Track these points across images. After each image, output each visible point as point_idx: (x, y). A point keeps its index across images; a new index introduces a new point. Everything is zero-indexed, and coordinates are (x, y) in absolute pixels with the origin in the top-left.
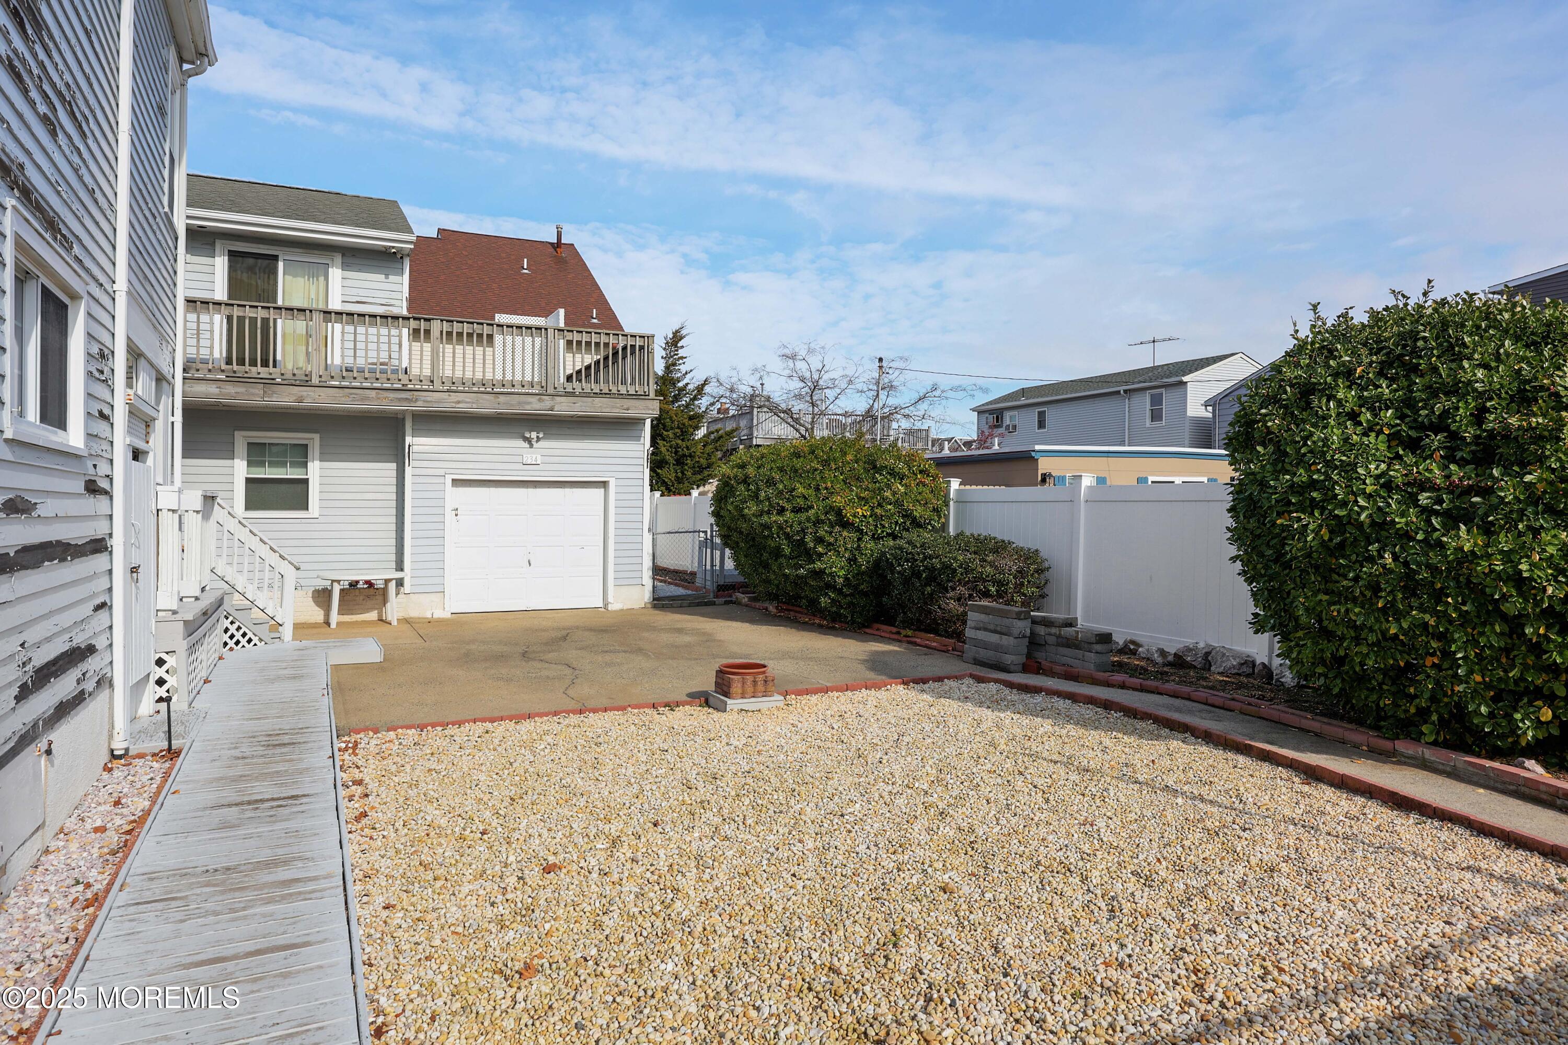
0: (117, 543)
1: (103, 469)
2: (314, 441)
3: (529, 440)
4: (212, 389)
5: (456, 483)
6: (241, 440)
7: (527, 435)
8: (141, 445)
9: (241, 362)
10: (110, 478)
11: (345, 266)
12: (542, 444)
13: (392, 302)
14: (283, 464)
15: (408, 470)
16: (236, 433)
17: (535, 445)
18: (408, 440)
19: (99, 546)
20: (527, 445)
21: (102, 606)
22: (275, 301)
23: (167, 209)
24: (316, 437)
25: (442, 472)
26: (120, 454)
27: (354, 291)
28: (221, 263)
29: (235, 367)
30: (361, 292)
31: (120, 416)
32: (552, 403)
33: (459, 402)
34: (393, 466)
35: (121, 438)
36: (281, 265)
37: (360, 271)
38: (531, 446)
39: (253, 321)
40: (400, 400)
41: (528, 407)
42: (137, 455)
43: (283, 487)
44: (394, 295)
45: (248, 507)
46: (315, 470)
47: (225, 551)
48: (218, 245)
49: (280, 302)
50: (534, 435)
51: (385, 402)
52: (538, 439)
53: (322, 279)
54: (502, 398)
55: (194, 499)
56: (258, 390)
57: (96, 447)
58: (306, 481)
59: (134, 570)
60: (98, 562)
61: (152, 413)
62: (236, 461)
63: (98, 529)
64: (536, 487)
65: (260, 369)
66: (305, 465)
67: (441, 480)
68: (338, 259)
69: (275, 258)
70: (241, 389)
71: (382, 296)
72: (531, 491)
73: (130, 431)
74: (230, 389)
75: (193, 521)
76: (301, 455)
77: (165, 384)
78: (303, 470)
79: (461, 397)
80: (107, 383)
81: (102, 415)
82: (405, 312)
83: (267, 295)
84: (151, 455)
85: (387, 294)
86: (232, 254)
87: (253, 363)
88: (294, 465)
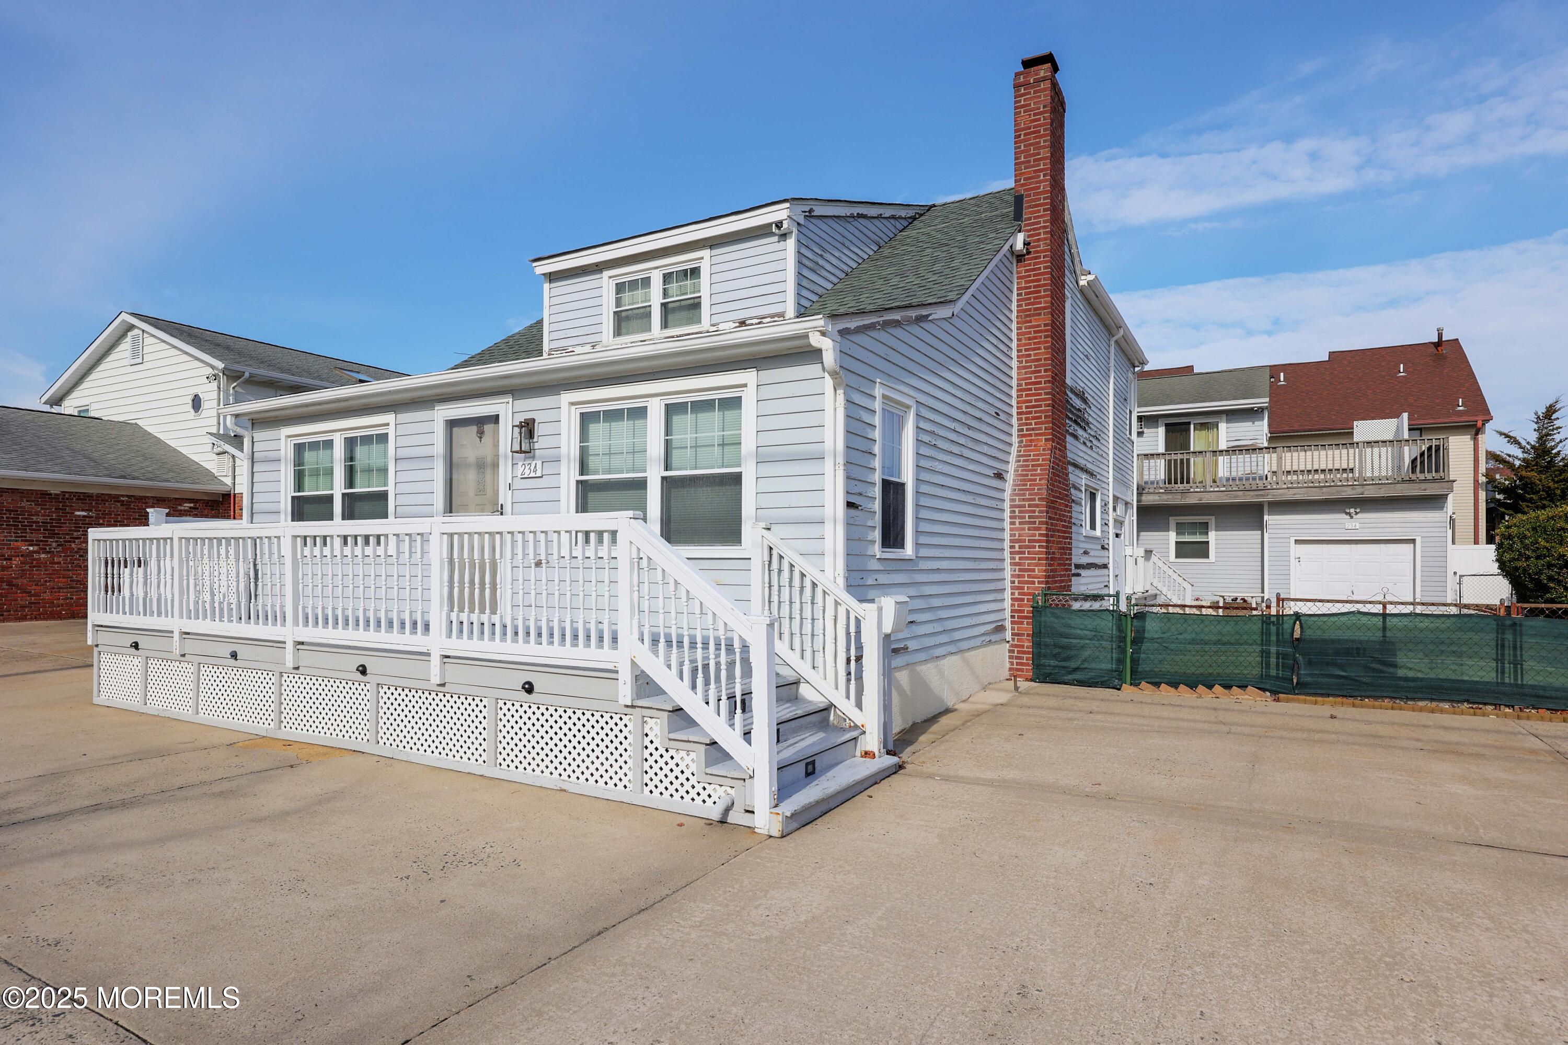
0: (1111, 566)
1: (1106, 541)
2: (1212, 520)
3: (1349, 514)
4: (1156, 497)
5: (1297, 542)
6: (1173, 521)
7: (1348, 511)
8: (1119, 532)
9: (1170, 483)
10: (1108, 544)
11: (1228, 421)
12: (1359, 516)
13: (1257, 437)
14: (1195, 534)
15: (1266, 535)
16: (1170, 518)
17: (1355, 517)
18: (1266, 517)
19: (1105, 566)
20: (1348, 517)
21: (1106, 586)
22: (1189, 449)
23: (1128, 436)
24: (1213, 518)
25: (1288, 536)
26: (1111, 536)
27: (1234, 434)
28: (1161, 430)
29: (1167, 485)
30: (1238, 434)
31: (1111, 523)
32: (1362, 490)
33: (1295, 494)
34: (1260, 532)
35: (1112, 530)
36: (1192, 426)
37: (1237, 422)
38: (1352, 517)
39: (1176, 461)
40: (1257, 495)
41: (1344, 494)
42: (1117, 535)
43: (1195, 545)
44: (1258, 433)
45: (1176, 557)
46: (1212, 536)
47: (1157, 575)
48: (1160, 421)
49: (1192, 450)
50: (1352, 510)
51: (1248, 497)
52: (1357, 513)
53: (1215, 430)
54: (1325, 490)
55: (1140, 552)
56: (1179, 496)
57: (1104, 534)
58: (1208, 542)
59: (1117, 576)
60: (1104, 571)
61: (1123, 519)
62: (1170, 532)
63: (1104, 561)
64: (1357, 544)
65: (1179, 485)
66: (1207, 534)
67: (1287, 540)
68: (1224, 417)
69: (1189, 423)
70: (1170, 496)
71: (1250, 435)
72: (1353, 546)
73: (1115, 527)
74: (1165, 497)
75: (1141, 561)
76: (1204, 528)
77: (1129, 505)
78: (1206, 536)
79: (1295, 491)
80: (1107, 513)
81: (1106, 524)
82: (1266, 445)
83: (1185, 446)
84: (1123, 535)
85: (1254, 433)
86: (1167, 425)
87: (1176, 483)
88: (1201, 533)
